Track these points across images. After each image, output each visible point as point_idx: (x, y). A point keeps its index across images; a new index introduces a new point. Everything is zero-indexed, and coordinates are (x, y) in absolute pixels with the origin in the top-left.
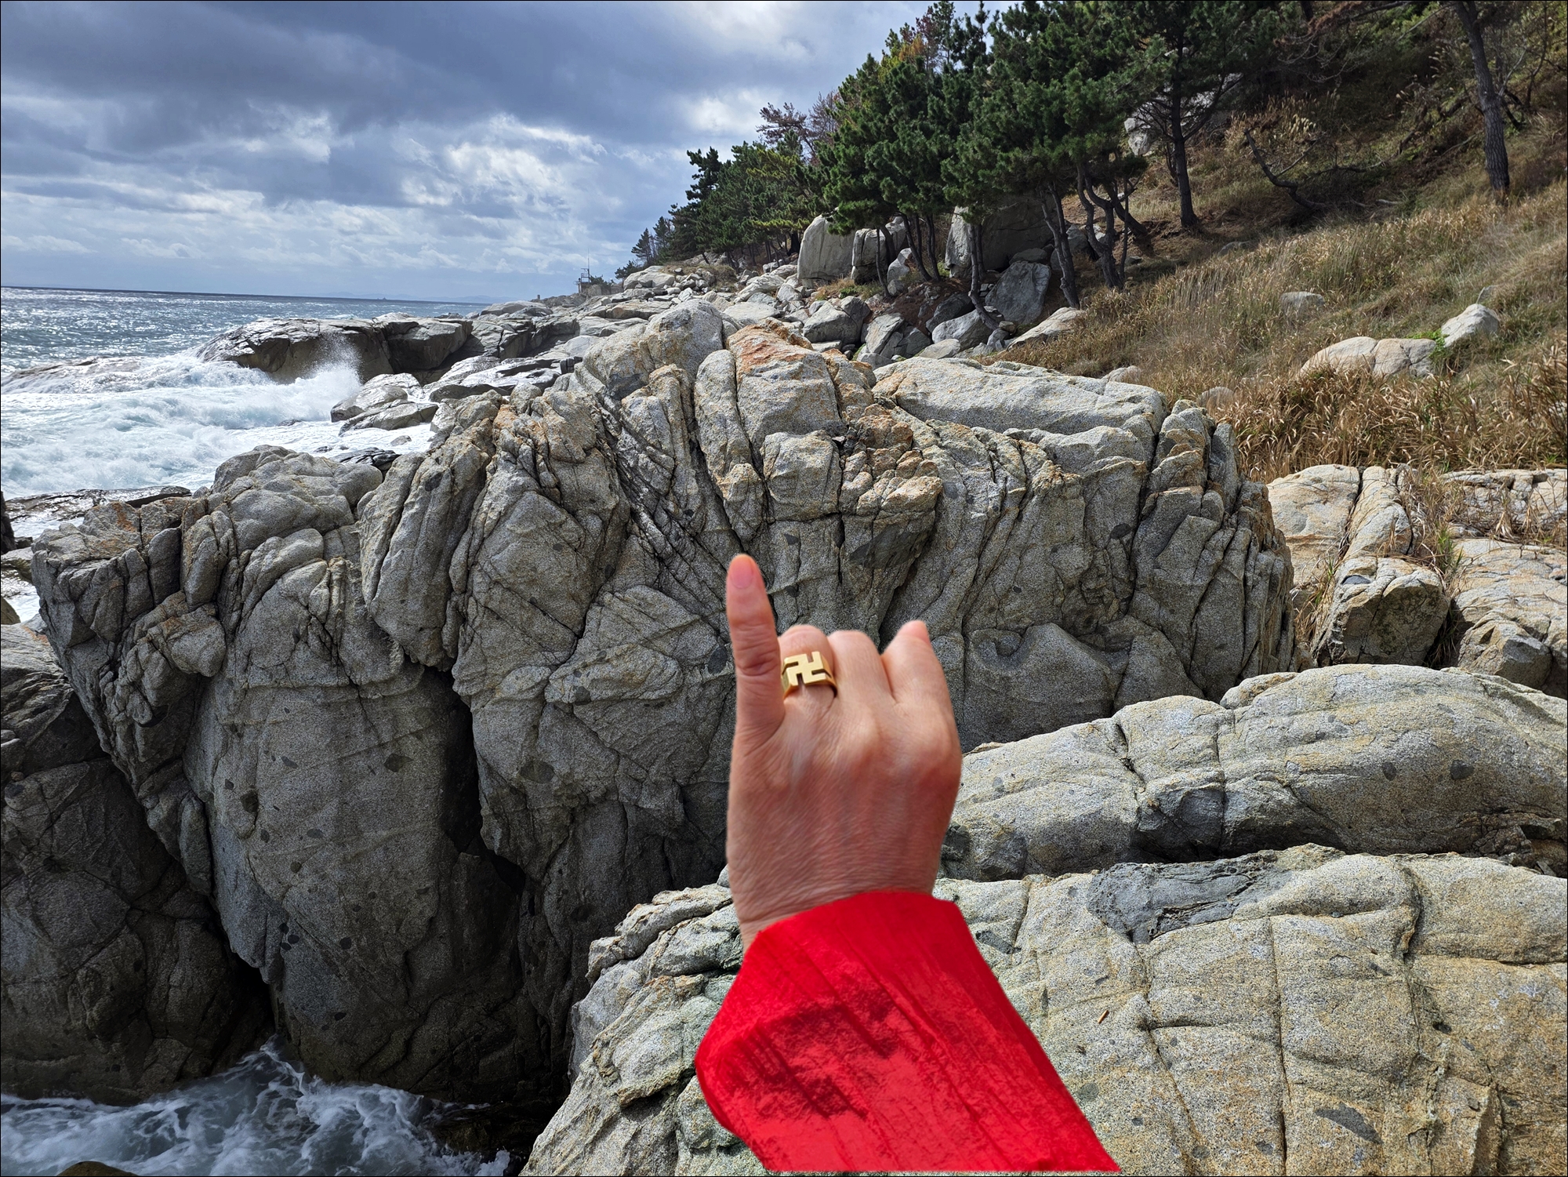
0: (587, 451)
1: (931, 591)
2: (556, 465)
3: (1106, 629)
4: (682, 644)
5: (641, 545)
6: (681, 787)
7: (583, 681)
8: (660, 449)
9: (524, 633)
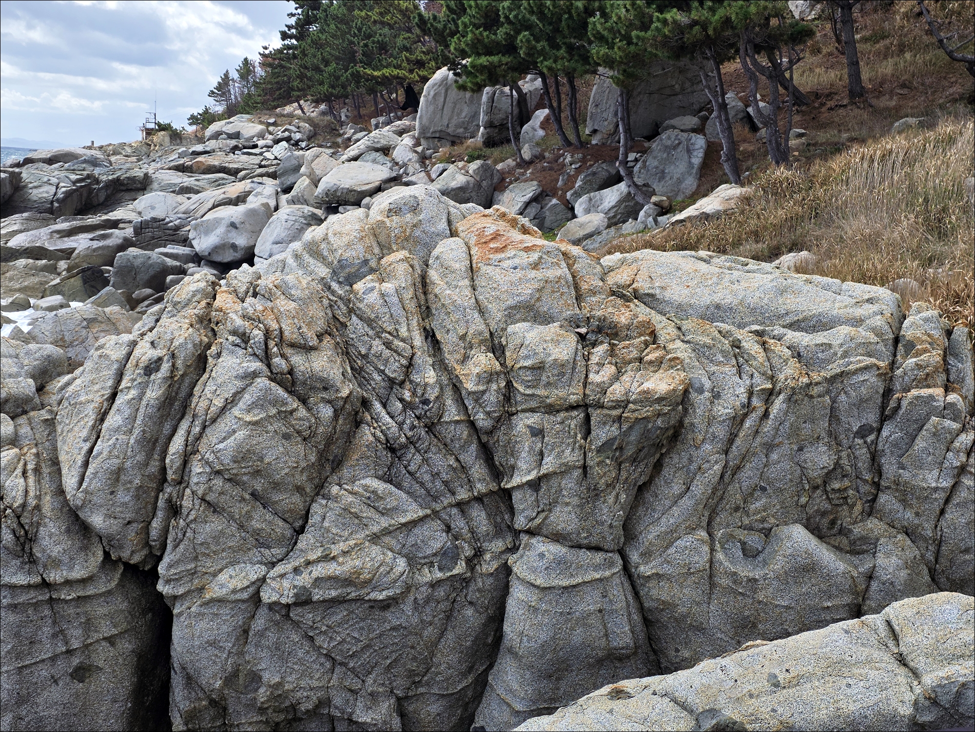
0: (320, 336)
1: (677, 488)
2: (288, 351)
3: (850, 531)
4: (411, 540)
5: (374, 435)
6: (399, 699)
7: (304, 579)
8: (397, 337)
9: (241, 527)
